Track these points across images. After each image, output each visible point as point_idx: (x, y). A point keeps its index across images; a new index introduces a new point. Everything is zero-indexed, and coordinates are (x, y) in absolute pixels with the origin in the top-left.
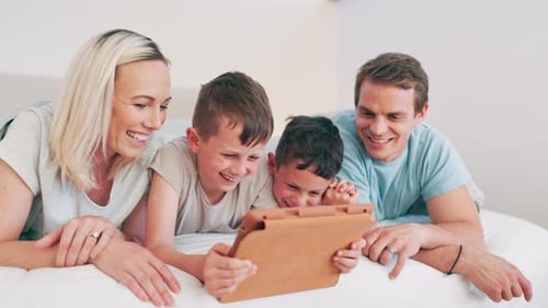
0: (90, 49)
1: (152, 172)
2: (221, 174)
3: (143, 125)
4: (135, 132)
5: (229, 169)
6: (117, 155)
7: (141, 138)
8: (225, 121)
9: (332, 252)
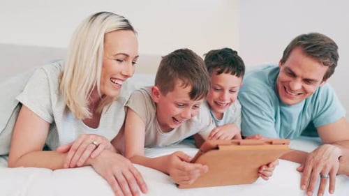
0: (85, 25)
1: (127, 108)
2: (173, 118)
3: (121, 73)
4: (116, 79)
5: (180, 115)
6: (104, 96)
7: (120, 82)
8: (179, 83)
9: (258, 166)
